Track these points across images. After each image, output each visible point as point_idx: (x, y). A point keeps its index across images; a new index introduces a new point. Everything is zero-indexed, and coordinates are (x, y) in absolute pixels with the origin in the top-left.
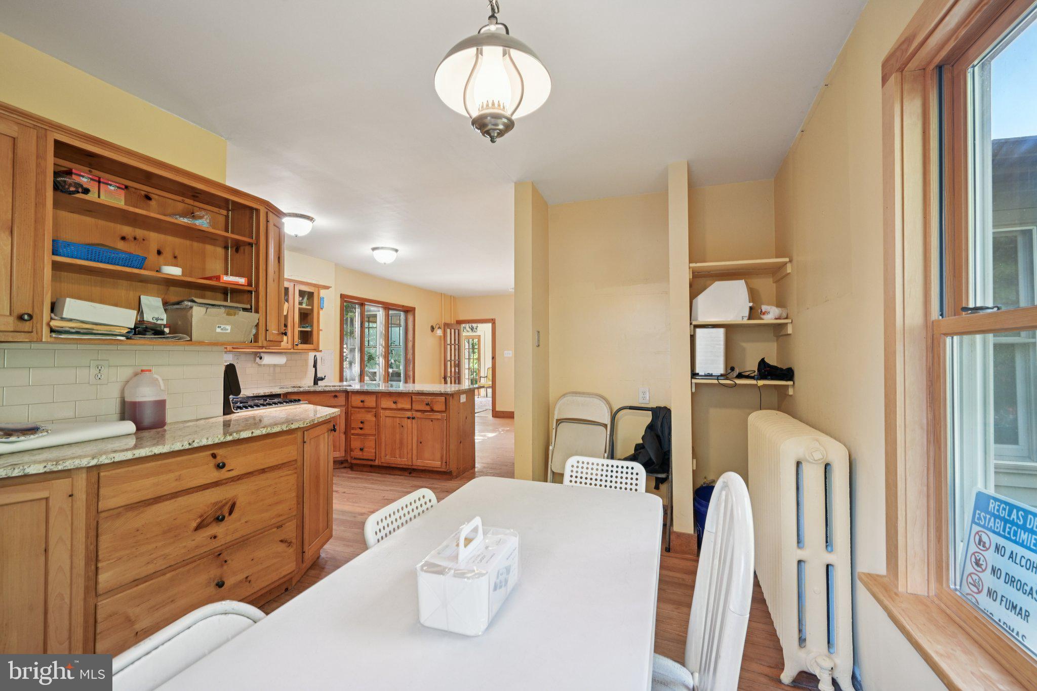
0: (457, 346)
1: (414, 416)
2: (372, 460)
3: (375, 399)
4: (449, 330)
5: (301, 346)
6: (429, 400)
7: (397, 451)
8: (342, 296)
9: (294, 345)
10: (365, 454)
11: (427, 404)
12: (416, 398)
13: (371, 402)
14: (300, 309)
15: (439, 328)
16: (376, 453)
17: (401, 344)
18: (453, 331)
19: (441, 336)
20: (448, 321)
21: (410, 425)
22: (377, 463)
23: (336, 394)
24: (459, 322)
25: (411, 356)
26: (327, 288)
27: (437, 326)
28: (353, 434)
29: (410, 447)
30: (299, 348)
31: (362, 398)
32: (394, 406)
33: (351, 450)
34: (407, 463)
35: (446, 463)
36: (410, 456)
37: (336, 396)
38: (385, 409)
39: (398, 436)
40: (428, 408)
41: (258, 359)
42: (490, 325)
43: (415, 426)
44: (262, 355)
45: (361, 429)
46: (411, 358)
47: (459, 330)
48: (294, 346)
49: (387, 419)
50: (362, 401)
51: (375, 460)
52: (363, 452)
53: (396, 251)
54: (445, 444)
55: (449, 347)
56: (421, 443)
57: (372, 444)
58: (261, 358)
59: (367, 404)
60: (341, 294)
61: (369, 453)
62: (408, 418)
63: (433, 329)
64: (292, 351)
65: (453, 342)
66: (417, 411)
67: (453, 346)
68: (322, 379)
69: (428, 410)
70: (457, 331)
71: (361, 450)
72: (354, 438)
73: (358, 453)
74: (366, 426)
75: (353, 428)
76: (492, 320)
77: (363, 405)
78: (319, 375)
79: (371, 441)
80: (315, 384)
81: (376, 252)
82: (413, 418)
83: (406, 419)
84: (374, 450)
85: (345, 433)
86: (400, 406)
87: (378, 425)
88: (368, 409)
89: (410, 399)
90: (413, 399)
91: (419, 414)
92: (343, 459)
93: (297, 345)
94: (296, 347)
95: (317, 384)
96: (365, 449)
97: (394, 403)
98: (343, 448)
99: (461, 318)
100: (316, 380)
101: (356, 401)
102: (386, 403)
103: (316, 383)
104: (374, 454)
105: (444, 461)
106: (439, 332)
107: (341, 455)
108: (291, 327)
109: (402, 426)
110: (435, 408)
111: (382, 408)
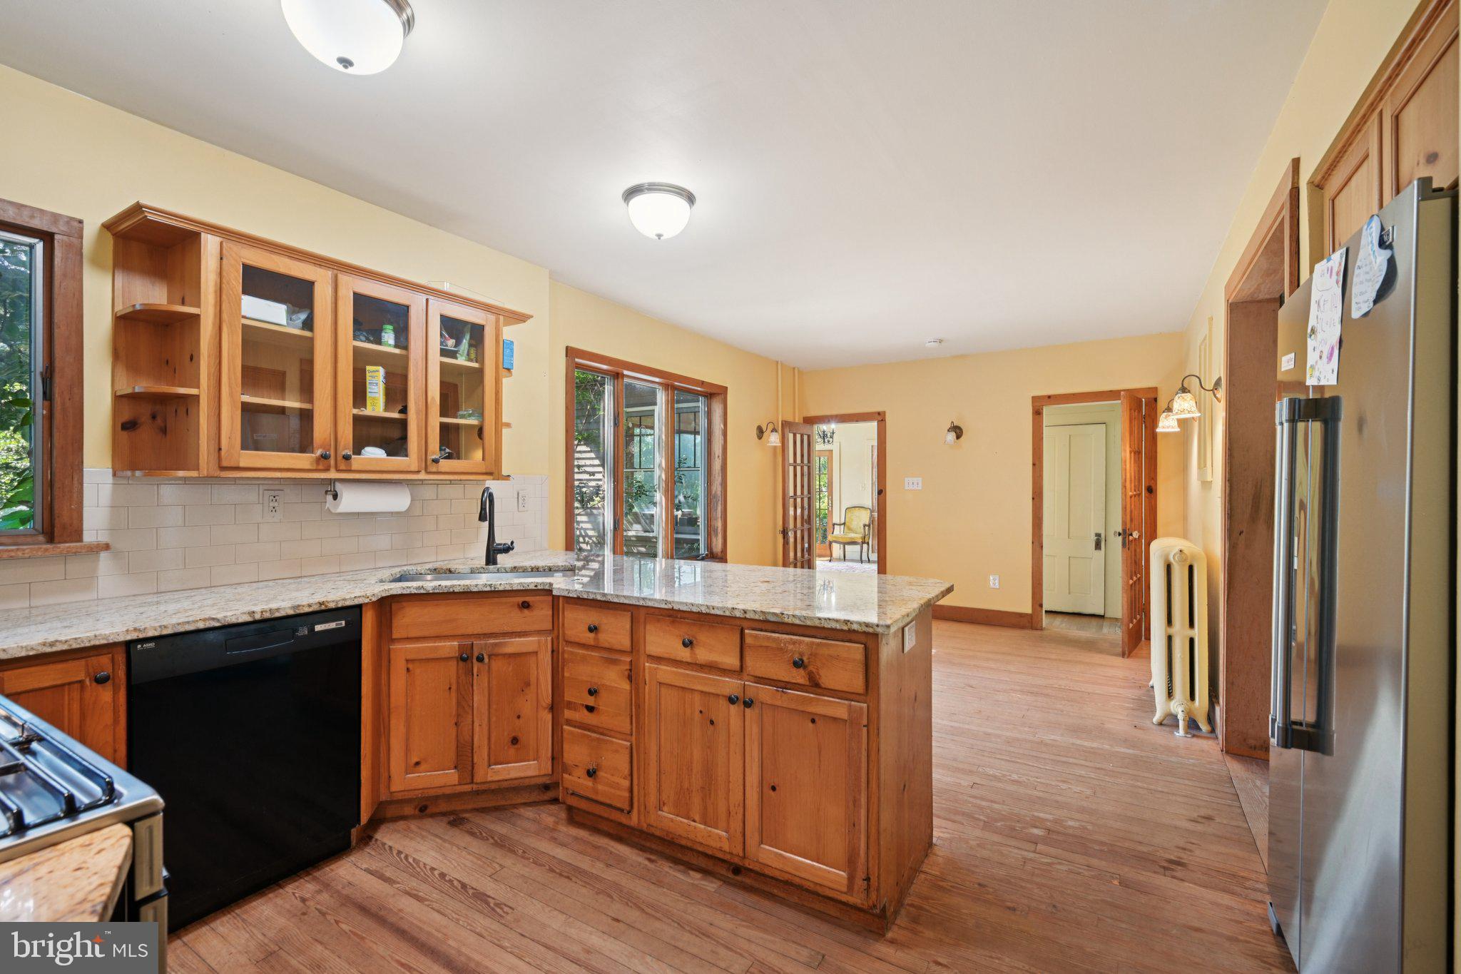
0: (806, 469)
1: (750, 694)
2: (622, 810)
3: (628, 626)
4: (792, 435)
5: (446, 465)
6: (803, 648)
7: (696, 800)
8: (571, 352)
9: (429, 462)
10: (600, 787)
11: (798, 664)
12: (756, 637)
13: (616, 632)
14: (444, 368)
15: (774, 430)
16: (631, 791)
17: (698, 462)
18: (798, 437)
19: (775, 448)
20: (790, 419)
21: (735, 722)
22: (634, 820)
23: (527, 599)
24: (810, 421)
25: (719, 489)
26: (521, 318)
27: (771, 427)
28: (569, 722)
29: (736, 797)
30: (443, 470)
31: (593, 617)
32: (685, 654)
33: (566, 769)
34: (726, 847)
35: (868, 879)
36: (736, 825)
37: (525, 606)
38: (658, 659)
39: (697, 754)
40: (799, 677)
41: (330, 498)
42: (873, 425)
43: (753, 730)
44: (339, 487)
45: (591, 709)
46: (719, 493)
47: (809, 436)
48: (428, 464)
49: (664, 690)
50: (593, 629)
51: (629, 812)
52: (595, 781)
53: (691, 199)
54: (863, 812)
55: (791, 469)
56: (774, 788)
57: (622, 762)
58: (335, 497)
59: (606, 638)
60: (567, 348)
61: (612, 786)
62: (732, 700)
63: (760, 432)
64: (422, 476)
65: (799, 461)
66: (760, 680)
67: (799, 469)
68: (507, 549)
69: (801, 681)
70: (805, 438)
71: (591, 774)
72: (572, 733)
73: (581, 781)
74: (602, 702)
75: (570, 705)
76: (879, 414)
77: (596, 639)
78: (500, 539)
79: (617, 751)
80: (488, 563)
81: (637, 200)
82: (748, 704)
83: (723, 703)
84: (626, 783)
85: (552, 708)
86: (703, 655)
87: (636, 707)
88: (610, 655)
89: (738, 636)
90: (748, 640)
91: (765, 693)
92: (547, 780)
93: (436, 461)
94: (433, 468)
95: (495, 563)
96: (601, 774)
97: (685, 645)
98: (546, 752)
99: (813, 413)
100: (493, 552)
101: (575, 623)
102: (661, 641)
103: (491, 559)
104: (627, 794)
105: (860, 874)
106: (774, 439)
107: (543, 772)
108: (418, 413)
109: (712, 722)
110: (827, 679)
111: (649, 656)
